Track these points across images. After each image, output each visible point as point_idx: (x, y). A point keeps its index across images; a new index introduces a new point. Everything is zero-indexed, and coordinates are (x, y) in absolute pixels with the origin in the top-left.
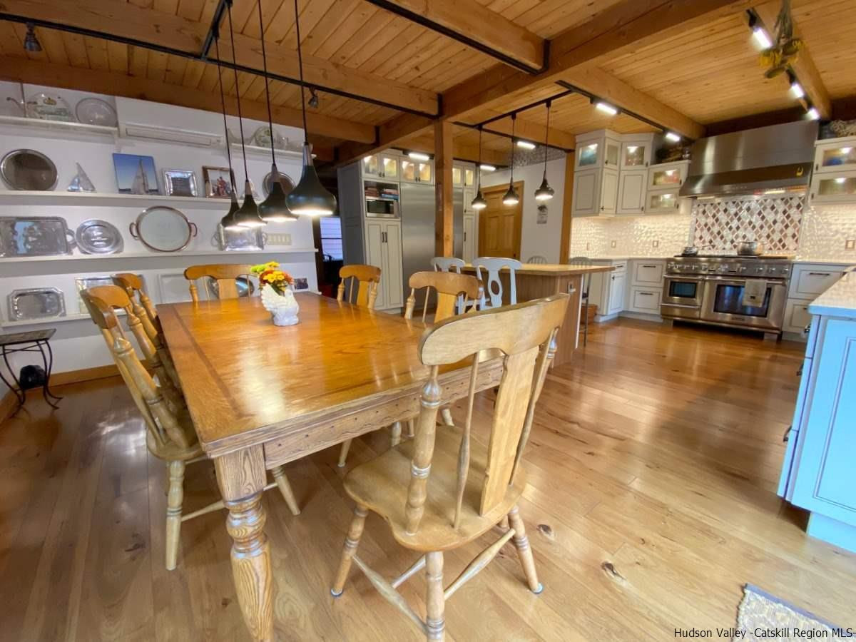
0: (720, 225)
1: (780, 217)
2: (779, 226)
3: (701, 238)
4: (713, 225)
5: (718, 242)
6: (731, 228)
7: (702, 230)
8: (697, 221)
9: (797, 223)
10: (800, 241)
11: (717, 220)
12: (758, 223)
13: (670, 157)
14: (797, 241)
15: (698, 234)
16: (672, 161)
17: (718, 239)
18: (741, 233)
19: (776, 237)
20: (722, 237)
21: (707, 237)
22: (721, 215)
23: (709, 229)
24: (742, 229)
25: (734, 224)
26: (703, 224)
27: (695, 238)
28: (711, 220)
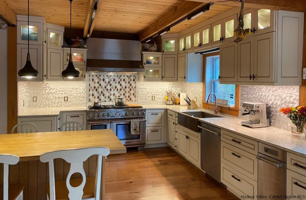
0: (102, 88)
1: (128, 85)
2: (128, 90)
3: (93, 95)
4: (98, 87)
5: (102, 98)
6: (107, 90)
7: (93, 90)
8: (90, 85)
9: (134, 88)
10: (136, 97)
11: (100, 85)
12: (119, 87)
13: (74, 44)
14: (135, 97)
15: (91, 92)
16: (76, 47)
17: (102, 96)
18: (112, 92)
19: (127, 95)
20: (104, 95)
21: (96, 95)
22: (102, 82)
23: (96, 90)
24: (112, 90)
25: (109, 87)
26: (93, 86)
27: (90, 95)
28: (97, 85)
